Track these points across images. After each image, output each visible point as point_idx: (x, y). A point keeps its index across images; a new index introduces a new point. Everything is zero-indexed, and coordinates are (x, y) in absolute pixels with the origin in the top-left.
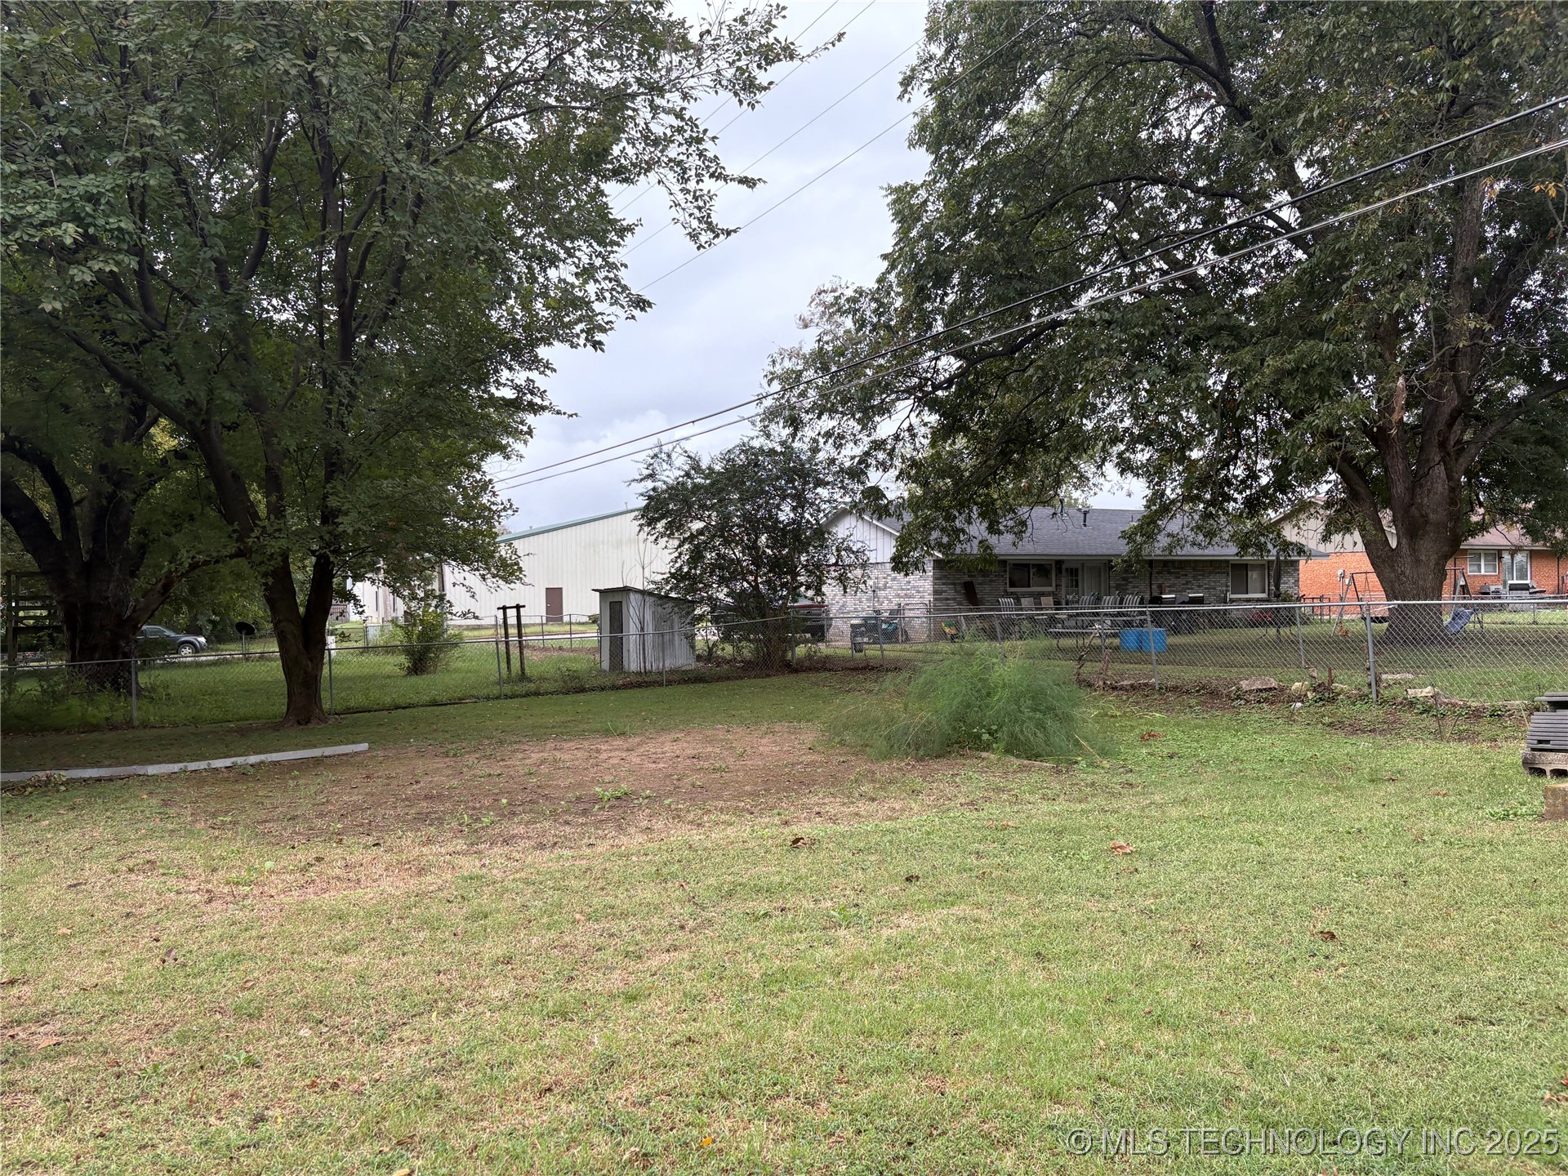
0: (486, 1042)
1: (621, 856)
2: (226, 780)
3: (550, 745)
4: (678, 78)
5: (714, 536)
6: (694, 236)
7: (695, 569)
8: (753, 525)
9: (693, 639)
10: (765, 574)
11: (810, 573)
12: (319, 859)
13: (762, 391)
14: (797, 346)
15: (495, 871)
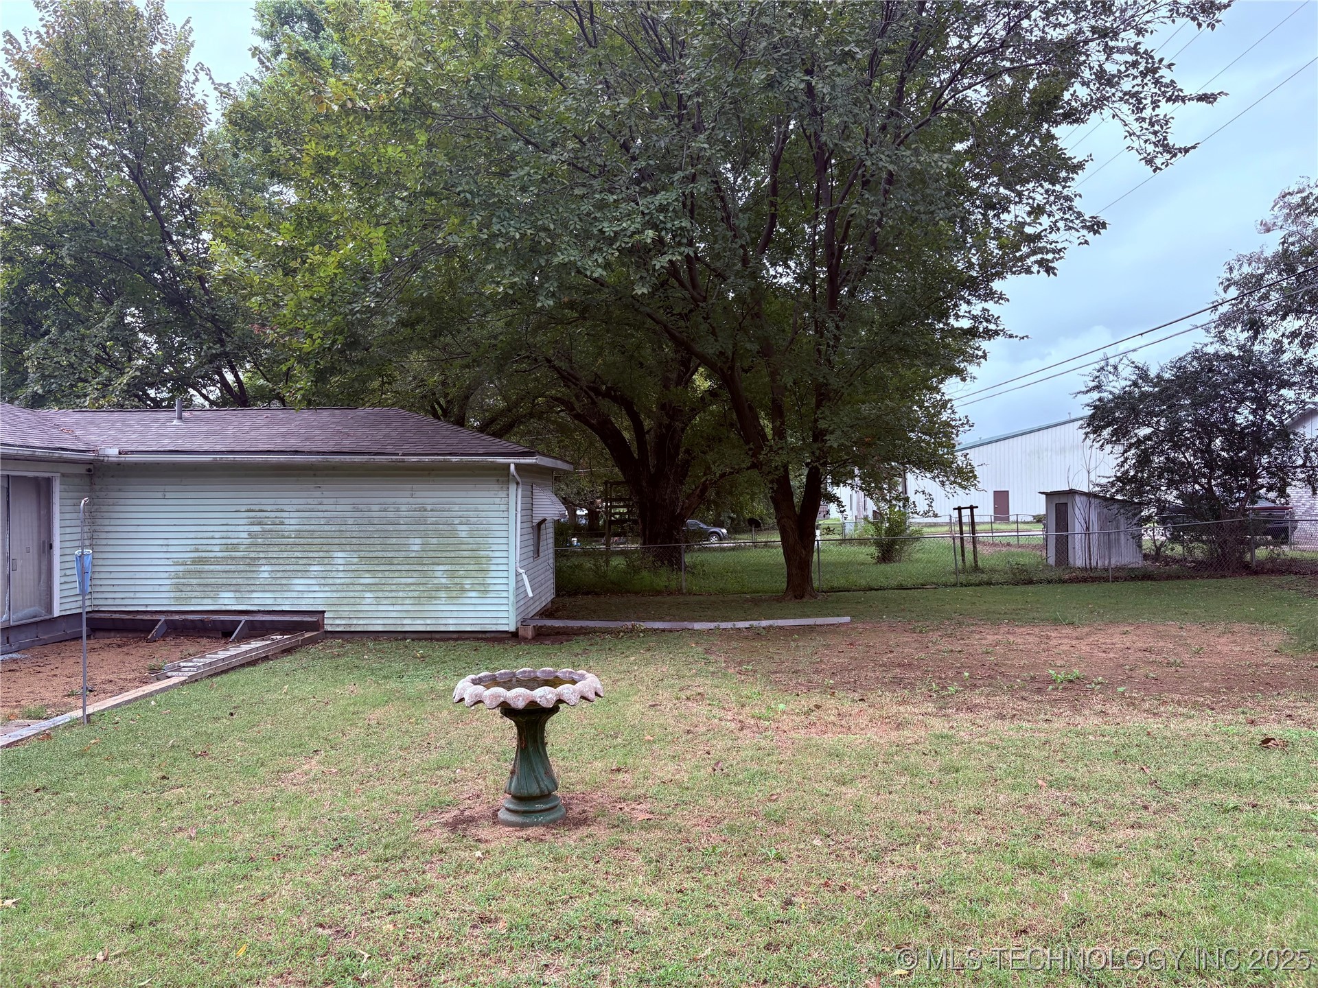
0: (965, 879)
1: (1078, 734)
2: (746, 637)
3: (1004, 629)
4: (1133, 16)
5: (1163, 441)
6: (1149, 161)
7: (1142, 472)
8: (1206, 429)
9: (1140, 538)
10: (1219, 477)
11: (1272, 475)
12: (818, 707)
13: (1217, 298)
14: (1258, 250)
15: (962, 734)
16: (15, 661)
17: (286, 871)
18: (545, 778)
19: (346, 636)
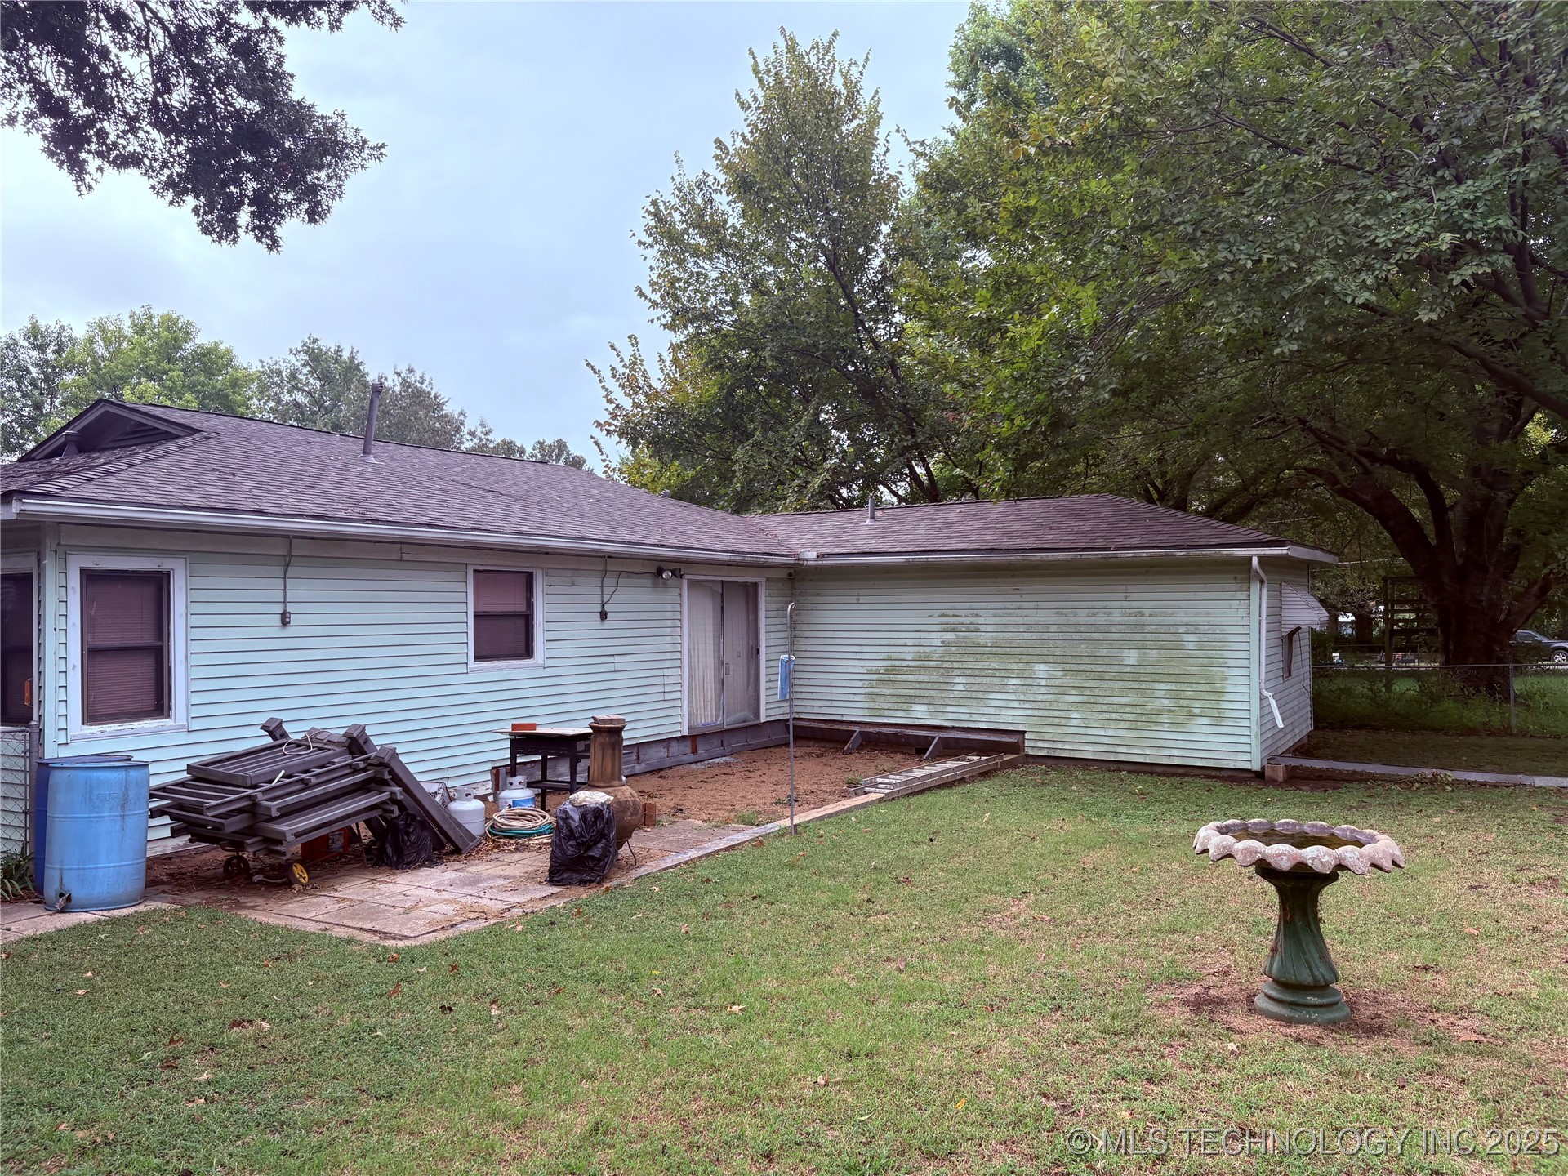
16: (728, 764)
17: (1001, 1025)
18: (1319, 965)
19: (1050, 762)
